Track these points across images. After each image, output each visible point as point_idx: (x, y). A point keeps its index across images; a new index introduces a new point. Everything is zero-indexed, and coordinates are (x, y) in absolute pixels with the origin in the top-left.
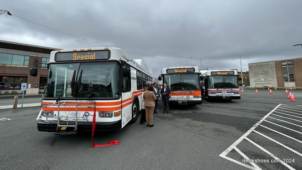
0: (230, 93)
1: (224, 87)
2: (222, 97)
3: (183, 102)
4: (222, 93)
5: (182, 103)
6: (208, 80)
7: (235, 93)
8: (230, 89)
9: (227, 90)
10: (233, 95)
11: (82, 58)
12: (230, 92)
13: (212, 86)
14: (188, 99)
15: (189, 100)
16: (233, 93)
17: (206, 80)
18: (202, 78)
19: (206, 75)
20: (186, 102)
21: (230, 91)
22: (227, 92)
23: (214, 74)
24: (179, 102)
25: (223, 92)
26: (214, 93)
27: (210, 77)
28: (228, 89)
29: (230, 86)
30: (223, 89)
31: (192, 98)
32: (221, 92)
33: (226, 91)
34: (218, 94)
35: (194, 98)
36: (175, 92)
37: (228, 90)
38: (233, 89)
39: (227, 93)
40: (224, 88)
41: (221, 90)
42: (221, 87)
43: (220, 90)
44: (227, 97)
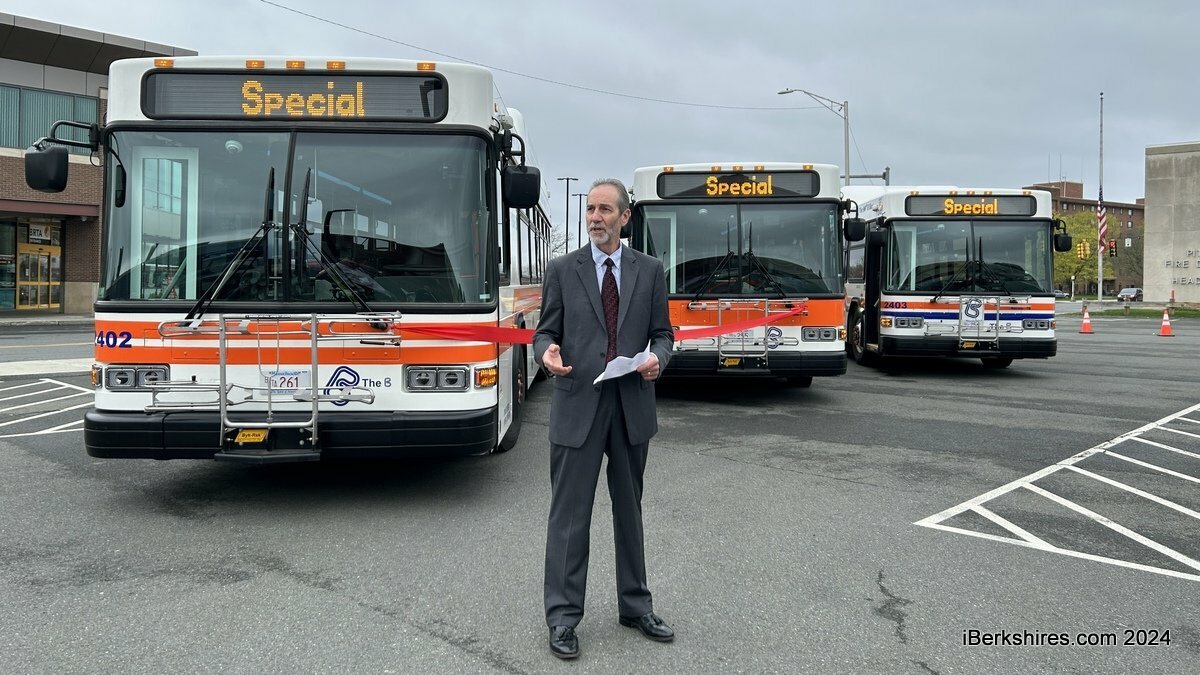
0: (1003, 323)
1: (973, 290)
2: (958, 342)
3: (748, 361)
4: (956, 322)
5: (741, 365)
6: (885, 245)
7: (1029, 320)
8: (1004, 300)
9: (988, 307)
10: (1016, 331)
11: (295, 109)
12: (1004, 317)
13: (908, 281)
14: (771, 347)
15: (780, 348)
16: (1019, 323)
17: (879, 241)
18: (854, 230)
19: (875, 216)
20: (761, 360)
21: (1002, 312)
22: (988, 317)
23: (922, 211)
24: (723, 361)
25: (964, 317)
26: (916, 319)
27: (897, 229)
28: (993, 301)
29: (1005, 280)
30: (965, 299)
31: (794, 340)
32: (955, 316)
33: (981, 309)
34: (936, 325)
35: (804, 339)
36: (704, 304)
37: (994, 307)
38: (1022, 300)
39: (988, 323)
40: (972, 292)
41: (957, 306)
42: (957, 288)
43: (947, 305)
44: (982, 345)
